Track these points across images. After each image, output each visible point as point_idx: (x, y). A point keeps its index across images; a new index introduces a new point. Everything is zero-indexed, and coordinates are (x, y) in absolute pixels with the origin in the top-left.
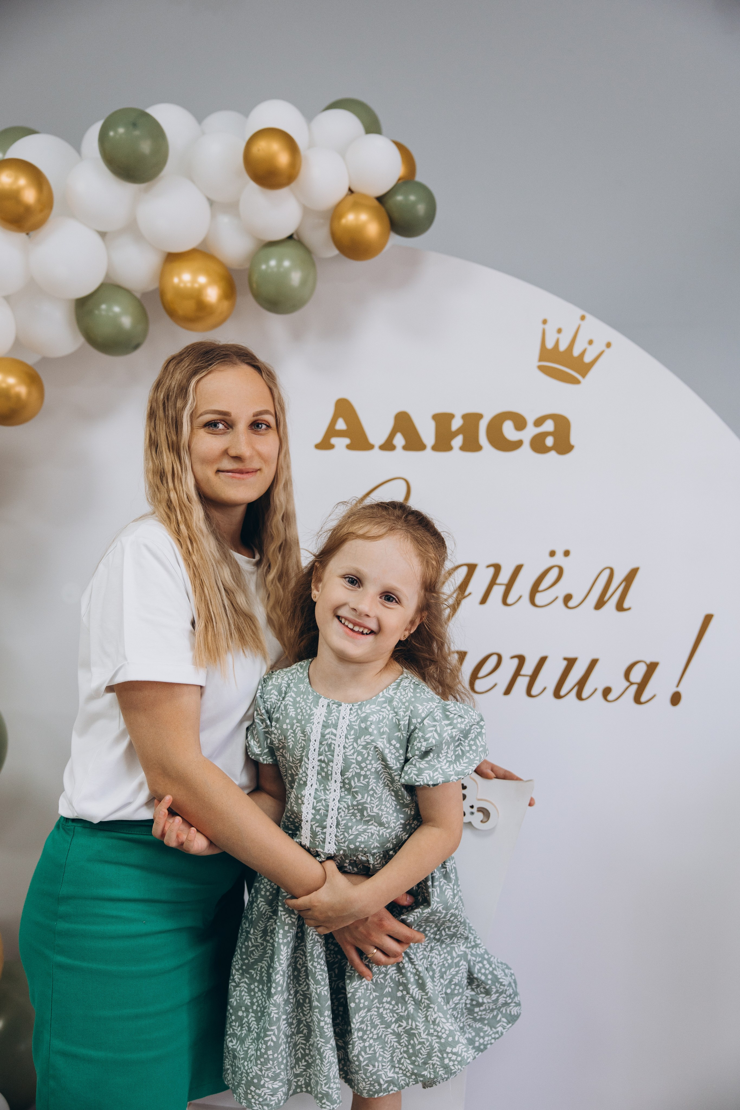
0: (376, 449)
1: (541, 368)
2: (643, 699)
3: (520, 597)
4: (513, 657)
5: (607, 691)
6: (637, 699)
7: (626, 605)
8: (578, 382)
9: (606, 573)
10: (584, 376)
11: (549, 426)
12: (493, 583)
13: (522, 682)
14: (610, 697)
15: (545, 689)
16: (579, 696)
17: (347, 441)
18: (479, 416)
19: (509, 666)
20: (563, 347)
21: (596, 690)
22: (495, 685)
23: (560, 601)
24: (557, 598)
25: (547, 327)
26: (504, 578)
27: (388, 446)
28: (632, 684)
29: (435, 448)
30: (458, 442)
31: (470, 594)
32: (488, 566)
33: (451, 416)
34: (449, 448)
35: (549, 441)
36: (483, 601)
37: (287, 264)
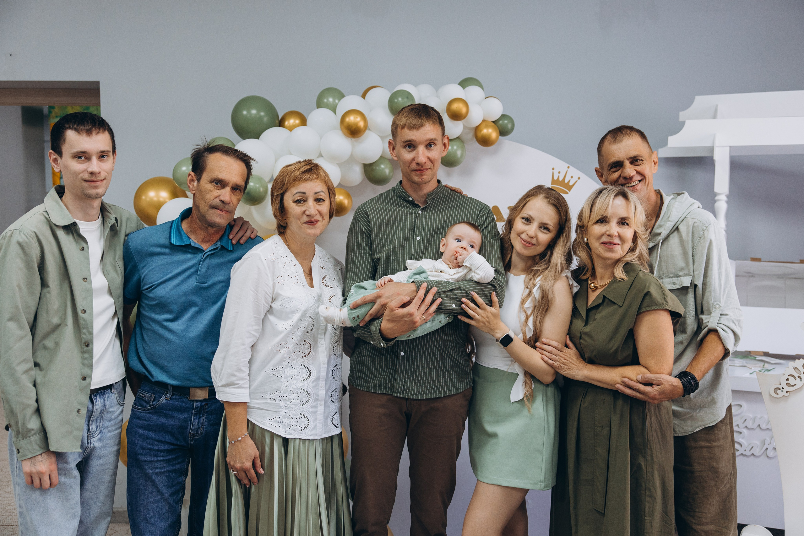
8: (567, 193)
10: (569, 191)
20: (561, 179)
25: (554, 171)
37: (455, 147)
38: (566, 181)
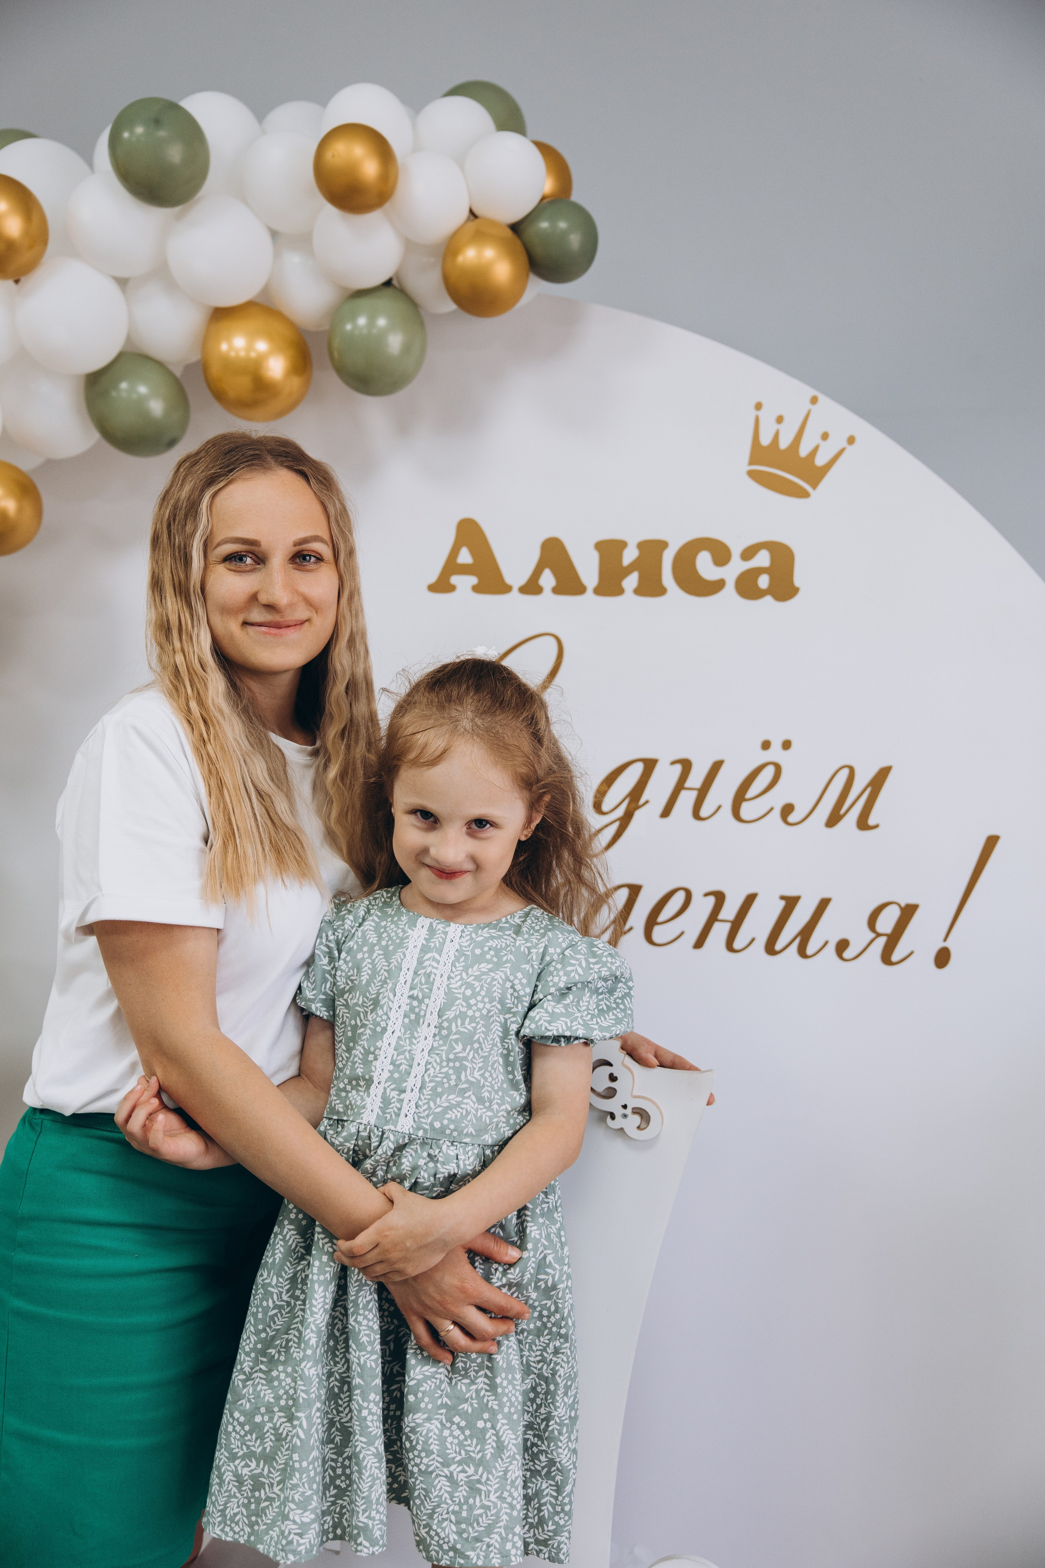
0: (515, 591)
1: (752, 474)
2: (895, 957)
3: (719, 807)
4: (706, 895)
5: (842, 946)
6: (886, 958)
7: (871, 821)
8: (805, 495)
9: (845, 773)
10: (814, 487)
11: (763, 559)
12: (680, 786)
13: (720, 931)
14: (847, 954)
15: (753, 940)
16: (802, 952)
17: (473, 580)
18: (662, 545)
19: (702, 907)
20: (784, 443)
21: (826, 943)
22: (682, 933)
23: (776, 814)
24: (772, 809)
25: (761, 414)
26: (695, 779)
27: (532, 587)
28: (879, 935)
29: (600, 591)
30: (631, 582)
31: (647, 802)
32: (673, 763)
33: (622, 545)
34: (620, 591)
35: (764, 582)
36: (666, 812)
37: (382, 322)
38: (804, 451)
